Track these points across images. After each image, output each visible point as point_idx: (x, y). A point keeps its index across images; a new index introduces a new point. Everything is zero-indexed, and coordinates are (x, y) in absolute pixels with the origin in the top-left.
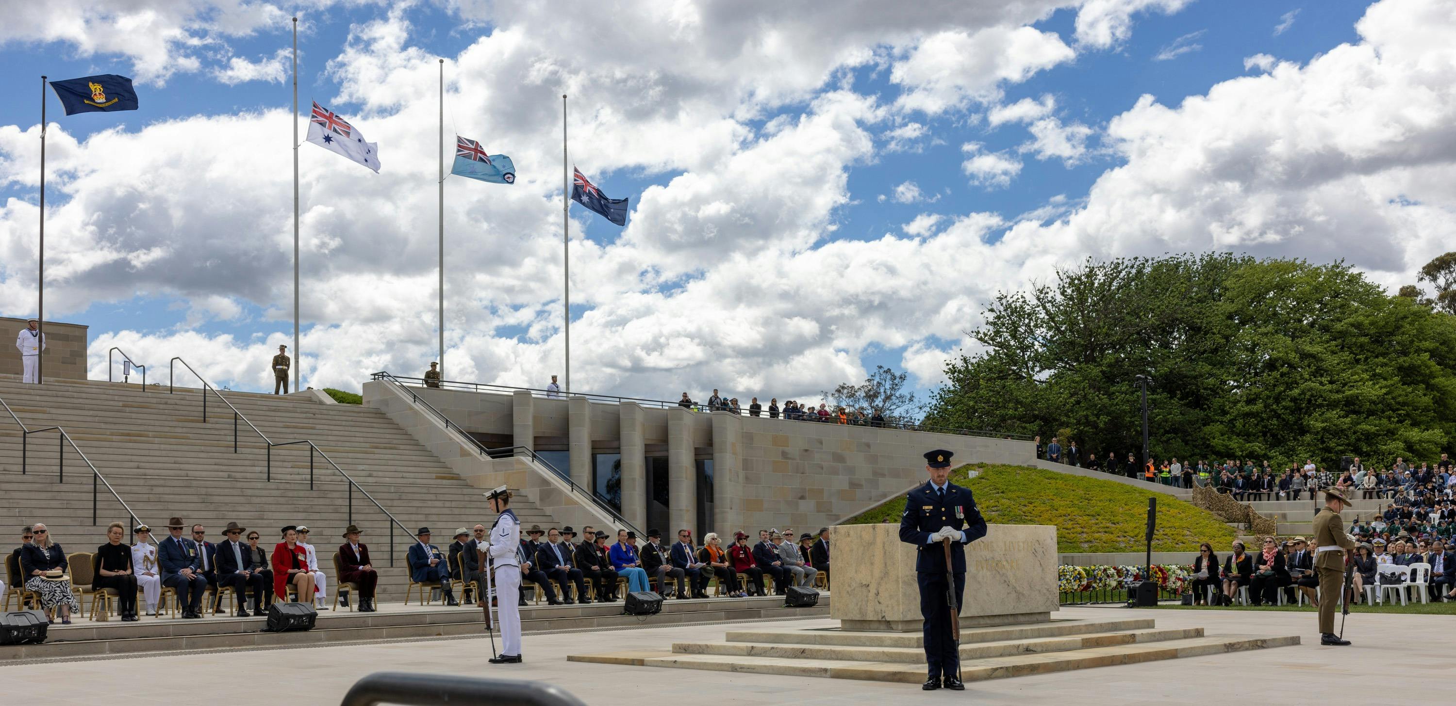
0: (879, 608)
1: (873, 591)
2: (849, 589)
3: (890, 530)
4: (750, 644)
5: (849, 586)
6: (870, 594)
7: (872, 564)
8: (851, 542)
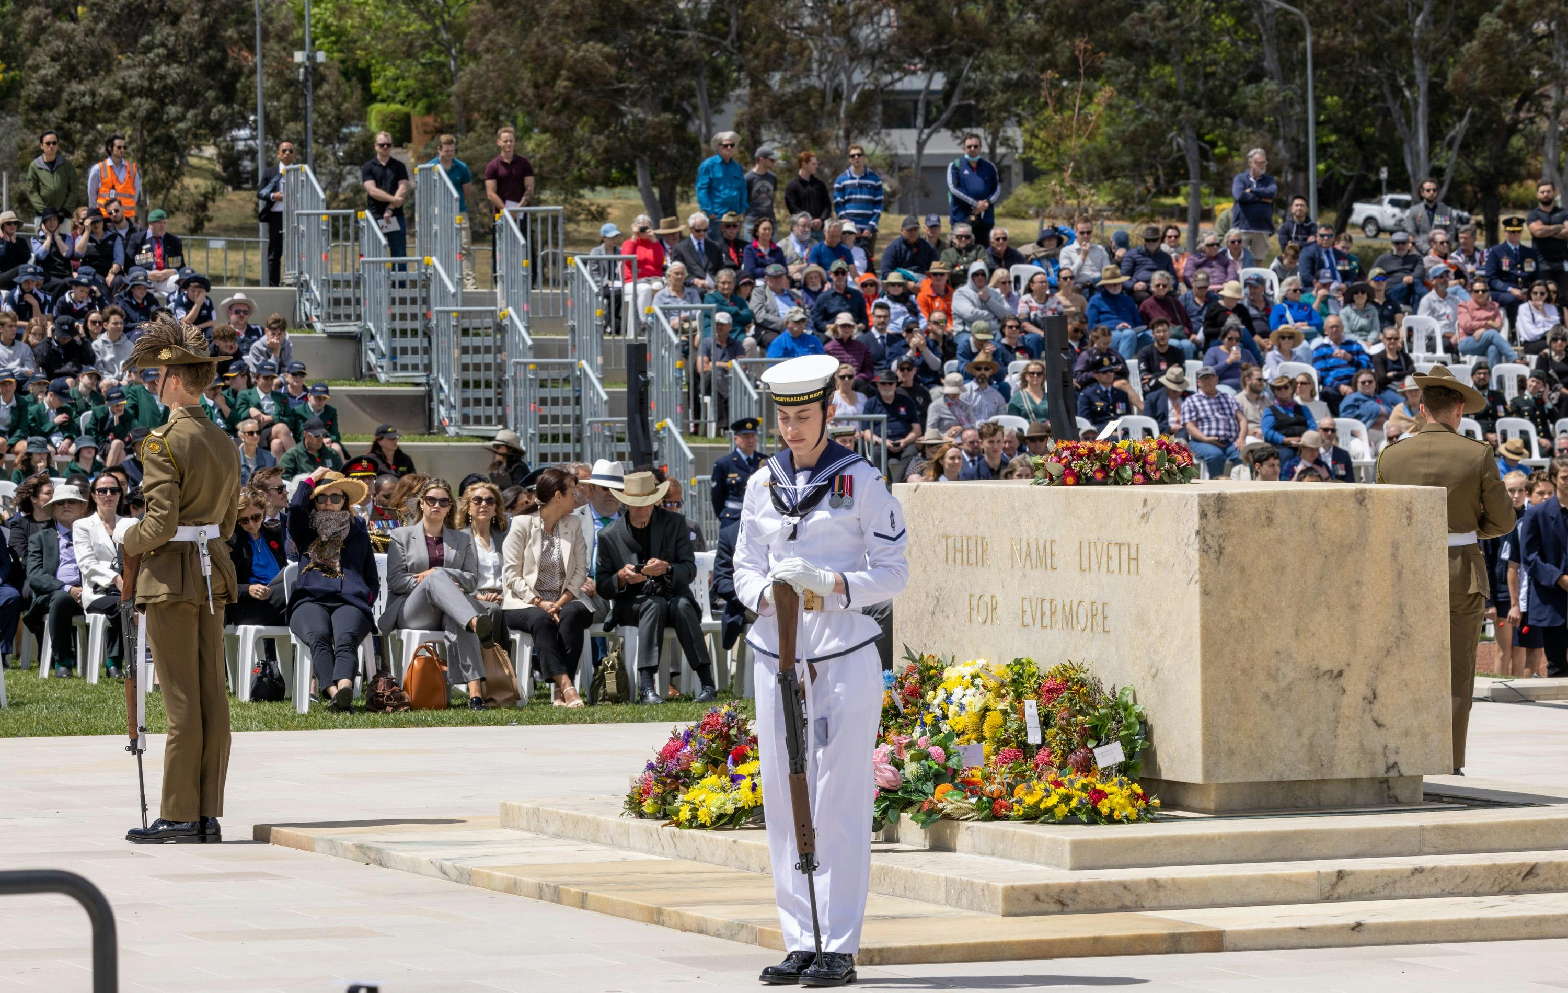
0: (1375, 740)
1: (1356, 685)
2: (1271, 688)
3: (1417, 507)
4: (1330, 866)
5: (1273, 676)
6: (1346, 700)
7: (1353, 608)
8: (1280, 541)
